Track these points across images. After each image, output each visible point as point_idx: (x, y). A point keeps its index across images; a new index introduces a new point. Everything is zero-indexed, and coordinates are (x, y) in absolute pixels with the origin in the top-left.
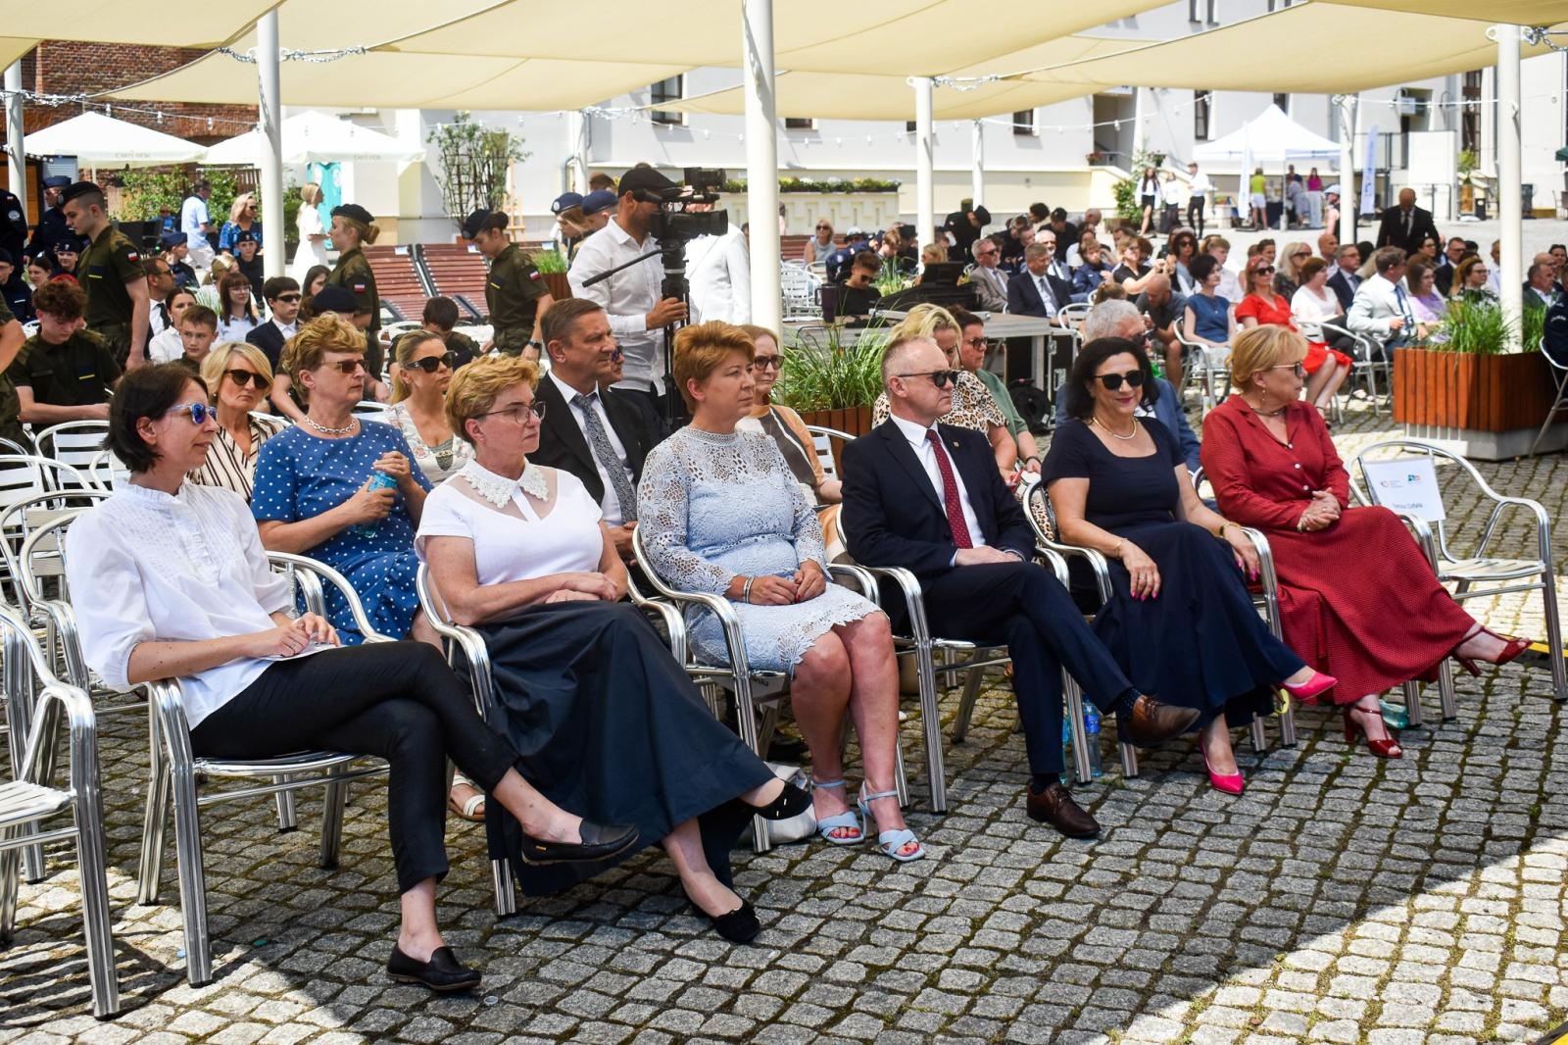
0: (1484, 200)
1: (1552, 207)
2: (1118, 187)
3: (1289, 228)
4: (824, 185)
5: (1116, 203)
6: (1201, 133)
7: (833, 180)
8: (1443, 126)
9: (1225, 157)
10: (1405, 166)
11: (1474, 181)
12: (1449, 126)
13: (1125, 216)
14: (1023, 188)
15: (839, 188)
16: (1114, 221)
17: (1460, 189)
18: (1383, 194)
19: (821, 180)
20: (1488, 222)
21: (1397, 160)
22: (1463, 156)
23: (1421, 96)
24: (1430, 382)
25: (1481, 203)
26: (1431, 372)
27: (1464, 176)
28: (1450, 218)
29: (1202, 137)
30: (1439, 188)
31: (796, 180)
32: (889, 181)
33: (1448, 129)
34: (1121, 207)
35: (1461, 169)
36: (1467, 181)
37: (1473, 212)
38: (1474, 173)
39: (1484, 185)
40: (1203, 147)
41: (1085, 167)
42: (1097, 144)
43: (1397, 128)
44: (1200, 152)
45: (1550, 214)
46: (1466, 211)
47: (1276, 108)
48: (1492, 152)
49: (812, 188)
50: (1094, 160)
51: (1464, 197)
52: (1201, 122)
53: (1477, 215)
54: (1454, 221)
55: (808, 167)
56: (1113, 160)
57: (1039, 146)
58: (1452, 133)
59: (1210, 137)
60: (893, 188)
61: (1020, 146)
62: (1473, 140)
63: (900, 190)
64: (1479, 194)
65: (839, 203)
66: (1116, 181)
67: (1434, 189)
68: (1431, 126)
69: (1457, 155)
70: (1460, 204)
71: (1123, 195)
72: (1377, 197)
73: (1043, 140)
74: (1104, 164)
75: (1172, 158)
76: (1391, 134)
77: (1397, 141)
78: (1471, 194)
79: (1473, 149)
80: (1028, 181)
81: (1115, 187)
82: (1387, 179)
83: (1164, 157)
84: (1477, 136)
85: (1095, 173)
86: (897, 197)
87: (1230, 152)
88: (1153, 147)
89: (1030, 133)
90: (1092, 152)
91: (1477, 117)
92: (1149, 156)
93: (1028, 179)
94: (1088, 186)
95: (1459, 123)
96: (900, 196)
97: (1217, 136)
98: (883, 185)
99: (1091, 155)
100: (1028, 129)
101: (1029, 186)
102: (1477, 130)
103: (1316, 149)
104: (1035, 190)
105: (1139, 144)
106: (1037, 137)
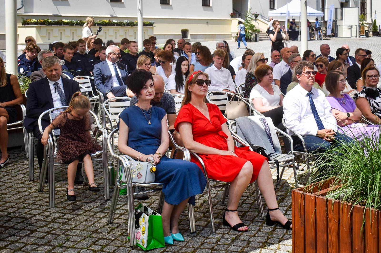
0: (368, 31)
4: (121, 23)
6: (272, 7)
7: (125, 21)
8: (354, 6)
9: (280, 15)
10: (342, 19)
11: (365, 24)
12: (356, 6)
14: (205, 25)
15: (128, 24)
17: (360, 27)
18: (334, 28)
19: (120, 21)
20: (369, 38)
21: (339, 17)
22: (361, 16)
24: (333, 238)
25: (367, 32)
26: (333, 226)
27: (361, 23)
28: (357, 36)
30: (353, 26)
31: (110, 21)
32: (150, 22)
33: (356, 7)
35: (360, 21)
36: (362, 24)
37: (364, 35)
38: (364, 22)
39: (368, 26)
40: (273, 11)
41: (229, 18)
42: (234, 10)
43: (339, 6)
44: (271, 14)
46: (362, 34)
48: (370, 15)
49: (117, 24)
50: (232, 16)
51: (361, 30)
52: (272, 3)
53: (366, 36)
54: (358, 38)
55: (119, 16)
56: (240, 16)
57: (212, 11)
58: (357, 8)
59: (275, 8)
60: (151, 25)
61: (204, 10)
62: (364, 11)
63: (154, 25)
64: (366, 29)
67: (351, 27)
68: (350, 6)
69: (359, 16)
70: (360, 32)
72: (333, 30)
73: (213, 8)
74: (237, 17)
75: (261, 15)
76: (337, 8)
77: (339, 11)
78: (364, 29)
79: (364, 14)
80: (207, 23)
82: (336, 23)
83: (258, 15)
84: (365, 9)
85: (233, 20)
86: (153, 28)
87: (281, 13)
88: (254, 11)
89: (209, 5)
90: (232, 13)
91: (365, 3)
92: (253, 14)
93: (208, 22)
94: (231, 24)
95: (360, 6)
96: (154, 28)
97: (278, 8)
98: (147, 23)
99: (232, 14)
100: (208, 4)
101: (208, 25)
102: (365, 7)
103: (311, 13)
104: (210, 26)
105: (248, 11)
106: (212, 7)
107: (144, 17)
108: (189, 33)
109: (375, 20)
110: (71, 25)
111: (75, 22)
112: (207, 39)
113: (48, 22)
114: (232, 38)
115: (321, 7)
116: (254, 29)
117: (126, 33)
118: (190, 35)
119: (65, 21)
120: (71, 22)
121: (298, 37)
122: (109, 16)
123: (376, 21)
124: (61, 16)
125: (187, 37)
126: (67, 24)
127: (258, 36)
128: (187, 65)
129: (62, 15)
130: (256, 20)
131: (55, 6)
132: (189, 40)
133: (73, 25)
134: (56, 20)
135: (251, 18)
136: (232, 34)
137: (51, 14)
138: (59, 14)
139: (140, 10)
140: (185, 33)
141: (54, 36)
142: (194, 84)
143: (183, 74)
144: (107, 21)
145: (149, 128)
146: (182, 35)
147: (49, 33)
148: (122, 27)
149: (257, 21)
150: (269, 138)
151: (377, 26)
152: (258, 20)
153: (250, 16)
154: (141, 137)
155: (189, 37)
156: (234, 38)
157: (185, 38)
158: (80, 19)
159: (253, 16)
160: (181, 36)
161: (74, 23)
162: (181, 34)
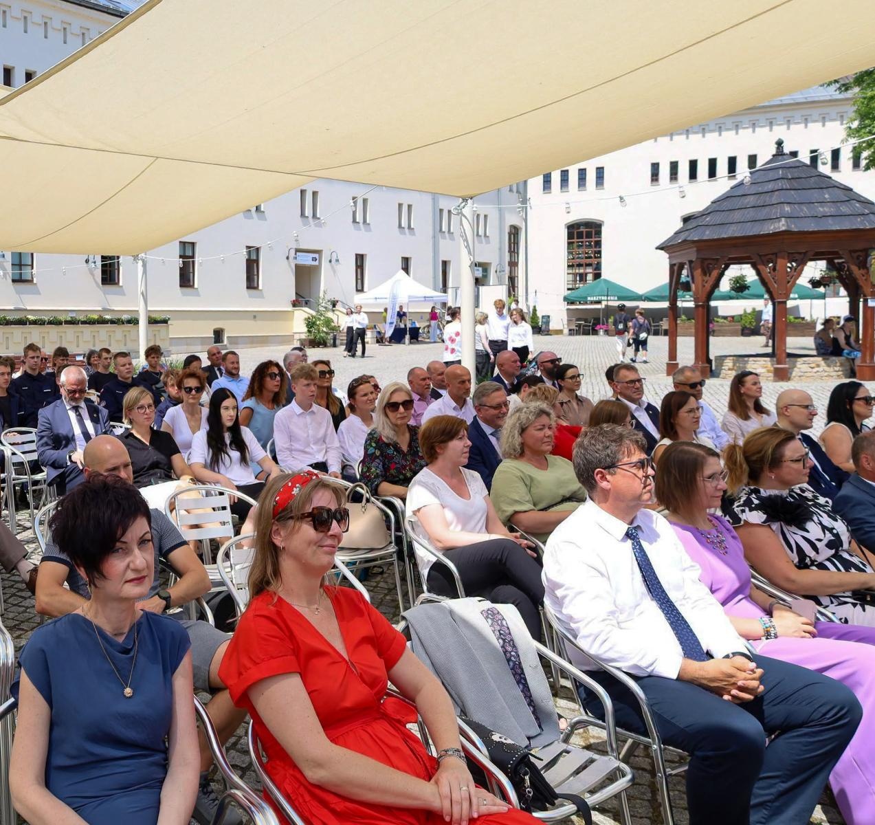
1: (562, 328)
2: (307, 319)
3: (411, 343)
4: (119, 320)
5: (305, 329)
6: (359, 288)
8: (497, 283)
9: (373, 301)
10: (476, 306)
12: (501, 283)
13: (312, 337)
14: (252, 322)
15: (129, 322)
16: (305, 340)
23: (485, 267)
29: (360, 290)
31: (101, 317)
32: (163, 317)
34: (309, 331)
40: (361, 295)
41: (290, 308)
42: (297, 293)
43: (472, 284)
45: (559, 332)
47: (403, 272)
48: (525, 297)
49: (112, 322)
50: (295, 304)
52: (359, 281)
55: (116, 309)
56: (307, 303)
57: (263, 296)
58: (502, 286)
59: (365, 290)
60: (165, 322)
61: (250, 296)
62: (514, 291)
63: (169, 322)
65: (114, 331)
66: (306, 316)
68: (491, 284)
71: (310, 324)
73: (264, 292)
74: (301, 306)
75: (342, 303)
79: (515, 296)
81: (306, 319)
83: (337, 302)
84: (516, 289)
85: (295, 312)
86: (168, 326)
87: (376, 298)
88: (330, 296)
89: (256, 288)
90: (294, 299)
91: (516, 278)
92: (329, 301)
93: (255, 316)
94: (292, 319)
95: (507, 281)
96: (170, 326)
97: (369, 289)
98: (159, 319)
99: (294, 301)
100: (256, 285)
101: (255, 321)
102: (516, 285)
103: (426, 296)
104: (259, 323)
105: (321, 295)
106: (261, 290)
107: (149, 309)
108: (226, 335)
109: (535, 307)
110: (40, 324)
111: (46, 319)
112: (255, 345)
113: (5, 319)
114: (295, 341)
115: (441, 286)
116: (333, 324)
117: (110, 336)
118: (228, 337)
119: (31, 317)
120: (41, 320)
121: (405, 337)
122: (100, 309)
123: (537, 308)
124: (26, 310)
125: (222, 342)
126: (34, 323)
127: (337, 337)
128: (234, 408)
129: (29, 308)
130: (333, 311)
131: (18, 296)
132: (226, 345)
133: (44, 324)
134: (17, 316)
135: (326, 308)
136: (295, 335)
137: (12, 308)
138: (23, 307)
139: (142, 293)
140: (218, 335)
141: (15, 343)
142: (298, 524)
143: (225, 429)
144: (96, 317)
145: (125, 717)
146: (215, 338)
147: (7, 338)
148: (120, 326)
149: (336, 312)
150: (518, 682)
151: (538, 317)
152: (338, 310)
153: (323, 305)
154: (92, 754)
155: (226, 341)
156: (299, 342)
157: (219, 343)
158: (54, 314)
159: (329, 303)
160: (213, 340)
161: (45, 321)
162: (212, 335)
